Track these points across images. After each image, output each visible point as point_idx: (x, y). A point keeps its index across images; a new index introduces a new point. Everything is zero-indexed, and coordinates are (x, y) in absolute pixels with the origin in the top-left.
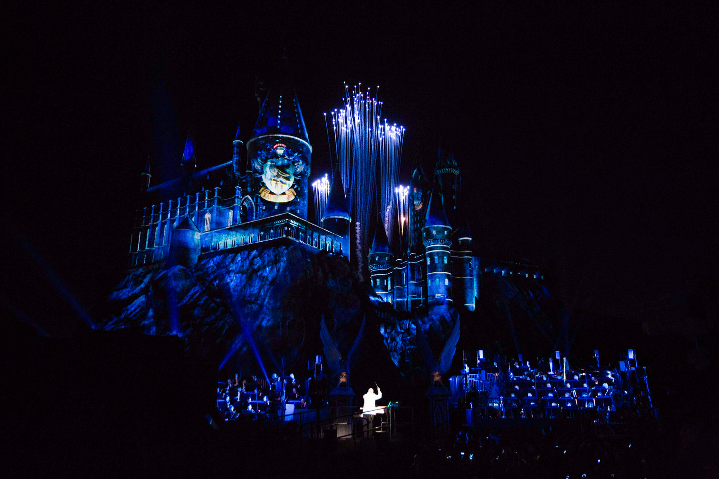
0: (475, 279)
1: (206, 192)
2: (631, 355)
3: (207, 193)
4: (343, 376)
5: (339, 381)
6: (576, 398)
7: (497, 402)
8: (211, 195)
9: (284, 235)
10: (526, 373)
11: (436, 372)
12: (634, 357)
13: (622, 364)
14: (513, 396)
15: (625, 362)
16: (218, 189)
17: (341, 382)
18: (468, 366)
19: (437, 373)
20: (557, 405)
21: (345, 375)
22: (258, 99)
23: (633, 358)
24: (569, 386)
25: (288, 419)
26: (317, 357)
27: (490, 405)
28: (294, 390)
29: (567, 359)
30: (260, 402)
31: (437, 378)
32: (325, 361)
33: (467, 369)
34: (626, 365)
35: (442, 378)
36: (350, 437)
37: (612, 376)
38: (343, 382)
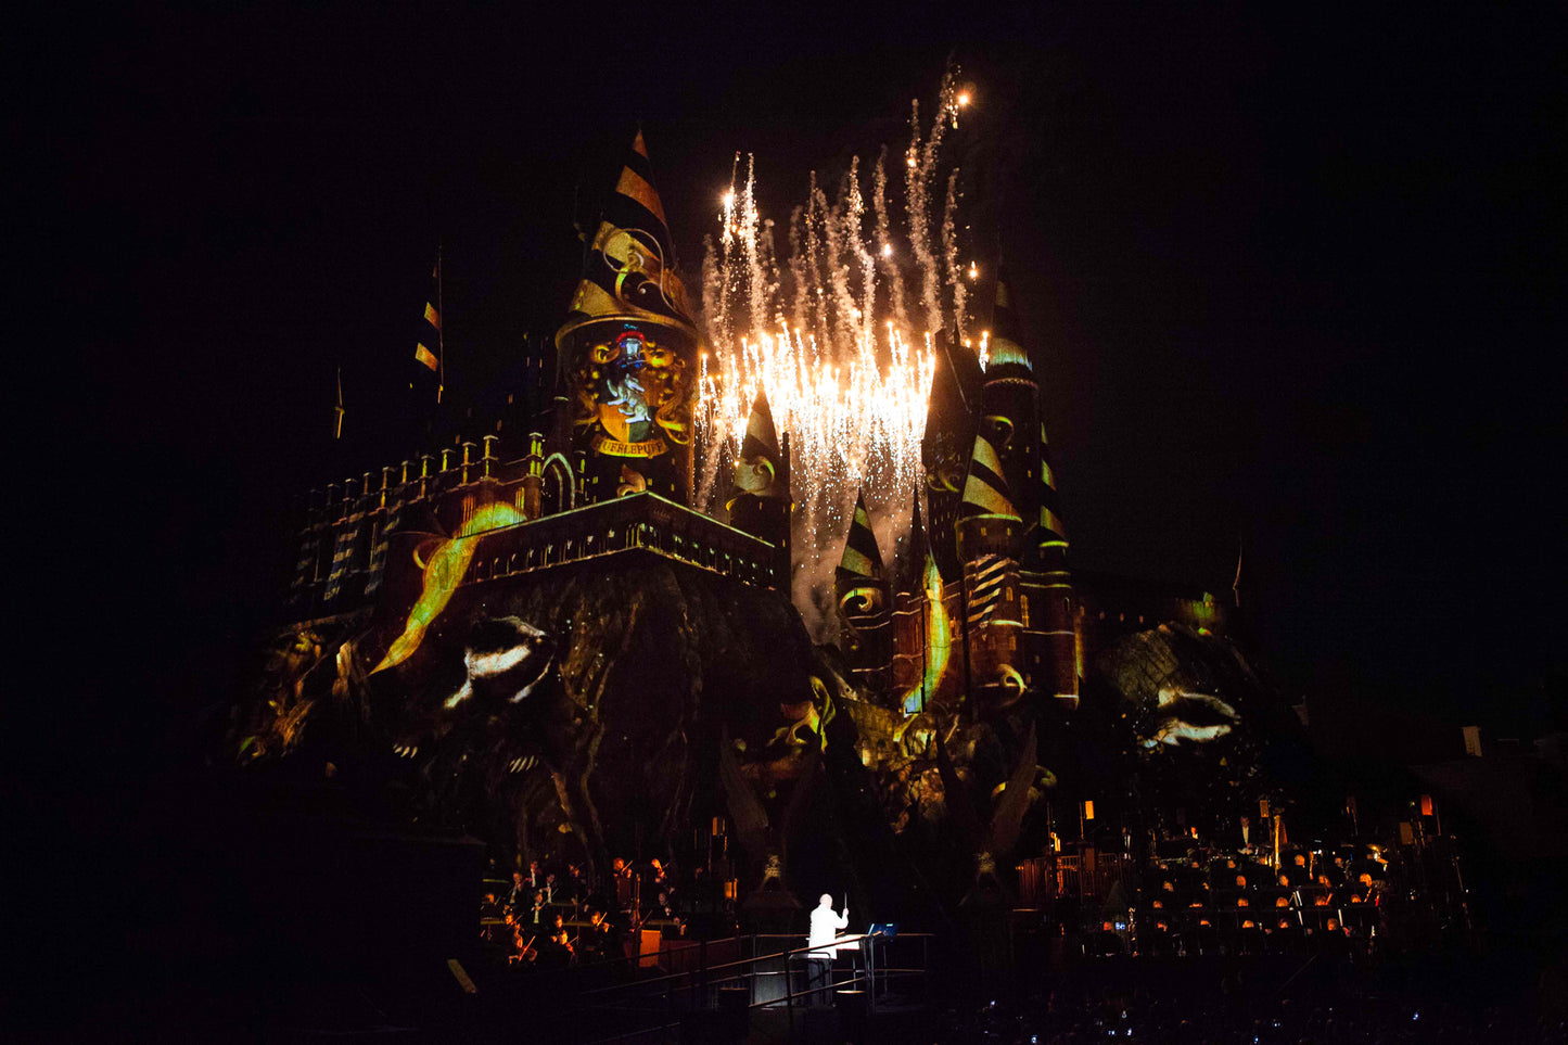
0: (1077, 636)
1: (463, 448)
2: (1427, 810)
3: (467, 449)
4: (771, 866)
5: (765, 875)
6: (1300, 908)
7: (1123, 918)
8: (477, 453)
9: (638, 543)
10: (1189, 852)
11: (982, 854)
12: (1433, 811)
13: (1406, 831)
14: (1157, 905)
15: (1411, 825)
16: (491, 440)
17: (767, 878)
18: (1058, 837)
19: (986, 855)
20: (1256, 926)
21: (776, 861)
22: (581, 236)
23: (1429, 813)
24: (1284, 881)
25: (645, 963)
26: (715, 819)
27: (1107, 926)
28: (662, 897)
29: (1282, 819)
30: (586, 925)
31: (986, 868)
32: (731, 830)
33: (1057, 846)
34: (1416, 832)
35: (997, 868)
36: (785, 1003)
37: (1383, 856)
38: (772, 878)
